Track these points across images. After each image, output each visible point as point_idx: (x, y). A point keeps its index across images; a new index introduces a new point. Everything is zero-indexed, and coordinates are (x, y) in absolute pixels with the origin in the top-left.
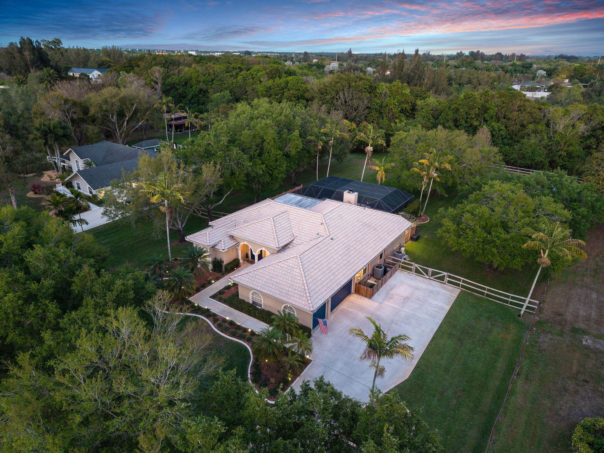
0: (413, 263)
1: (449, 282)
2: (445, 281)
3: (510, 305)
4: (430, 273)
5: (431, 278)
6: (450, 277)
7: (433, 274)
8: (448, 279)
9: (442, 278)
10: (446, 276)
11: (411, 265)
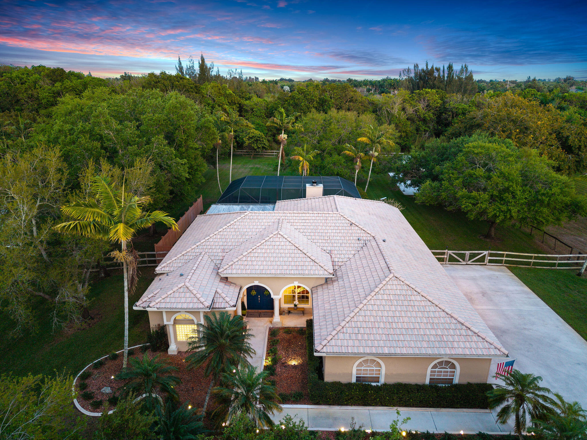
0: (446, 251)
1: (490, 261)
2: (486, 262)
3: (558, 268)
4: (467, 258)
5: (469, 263)
6: (491, 255)
7: (472, 256)
8: (489, 258)
9: (482, 259)
10: (487, 256)
11: (443, 254)
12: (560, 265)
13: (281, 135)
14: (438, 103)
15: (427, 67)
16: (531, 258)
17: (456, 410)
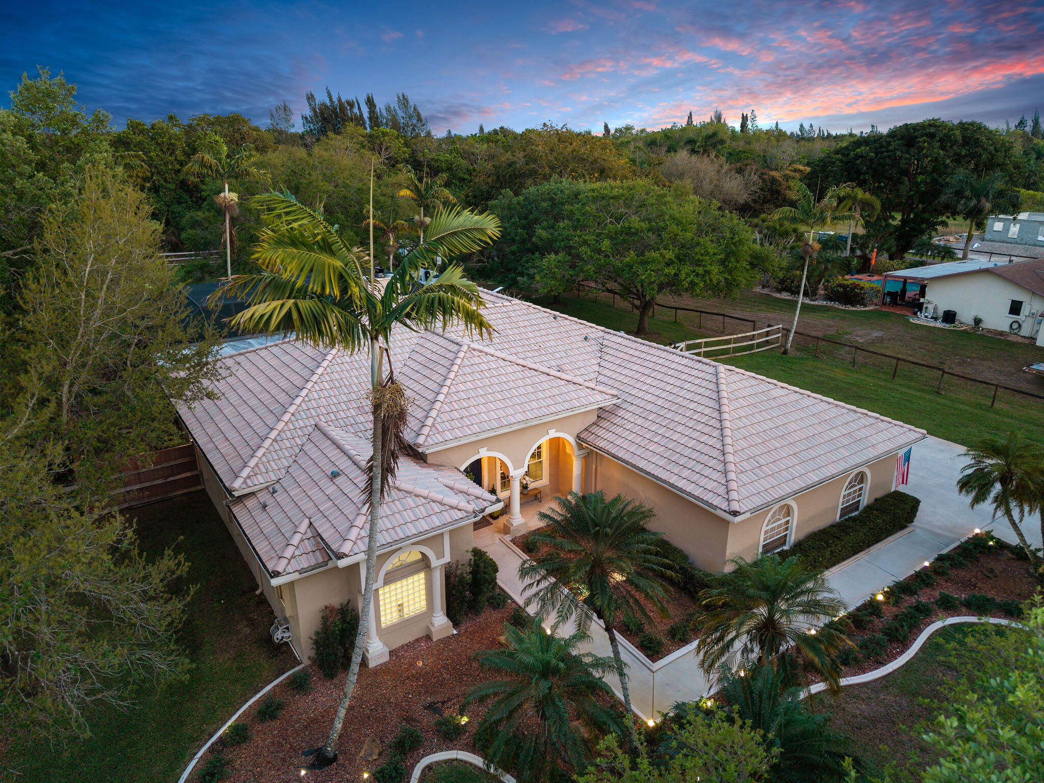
3: (757, 350)
12: (759, 345)
13: (222, 195)
14: (404, 152)
15: (331, 100)
16: (728, 342)
17: (883, 542)
